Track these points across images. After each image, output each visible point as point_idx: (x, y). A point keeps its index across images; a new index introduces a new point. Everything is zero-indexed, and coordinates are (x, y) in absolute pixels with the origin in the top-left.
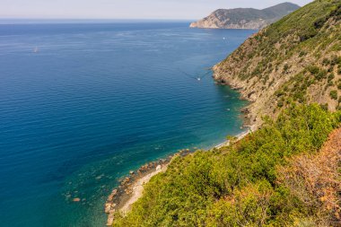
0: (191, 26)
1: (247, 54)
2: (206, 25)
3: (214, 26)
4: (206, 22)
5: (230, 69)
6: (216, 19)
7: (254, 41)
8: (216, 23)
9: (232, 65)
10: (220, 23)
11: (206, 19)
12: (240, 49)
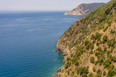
0: (65, 14)
1: (75, 31)
2: (74, 13)
3: (79, 14)
4: (74, 12)
5: (64, 42)
6: (81, 10)
7: (80, 23)
8: (81, 12)
9: (65, 39)
10: (83, 12)
11: (74, 10)
12: (70, 29)
